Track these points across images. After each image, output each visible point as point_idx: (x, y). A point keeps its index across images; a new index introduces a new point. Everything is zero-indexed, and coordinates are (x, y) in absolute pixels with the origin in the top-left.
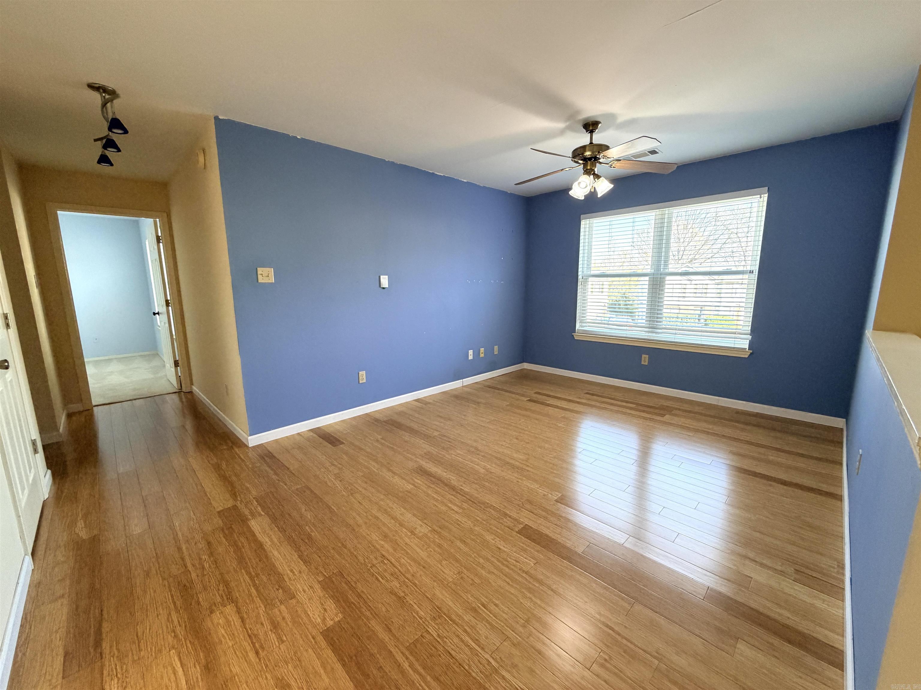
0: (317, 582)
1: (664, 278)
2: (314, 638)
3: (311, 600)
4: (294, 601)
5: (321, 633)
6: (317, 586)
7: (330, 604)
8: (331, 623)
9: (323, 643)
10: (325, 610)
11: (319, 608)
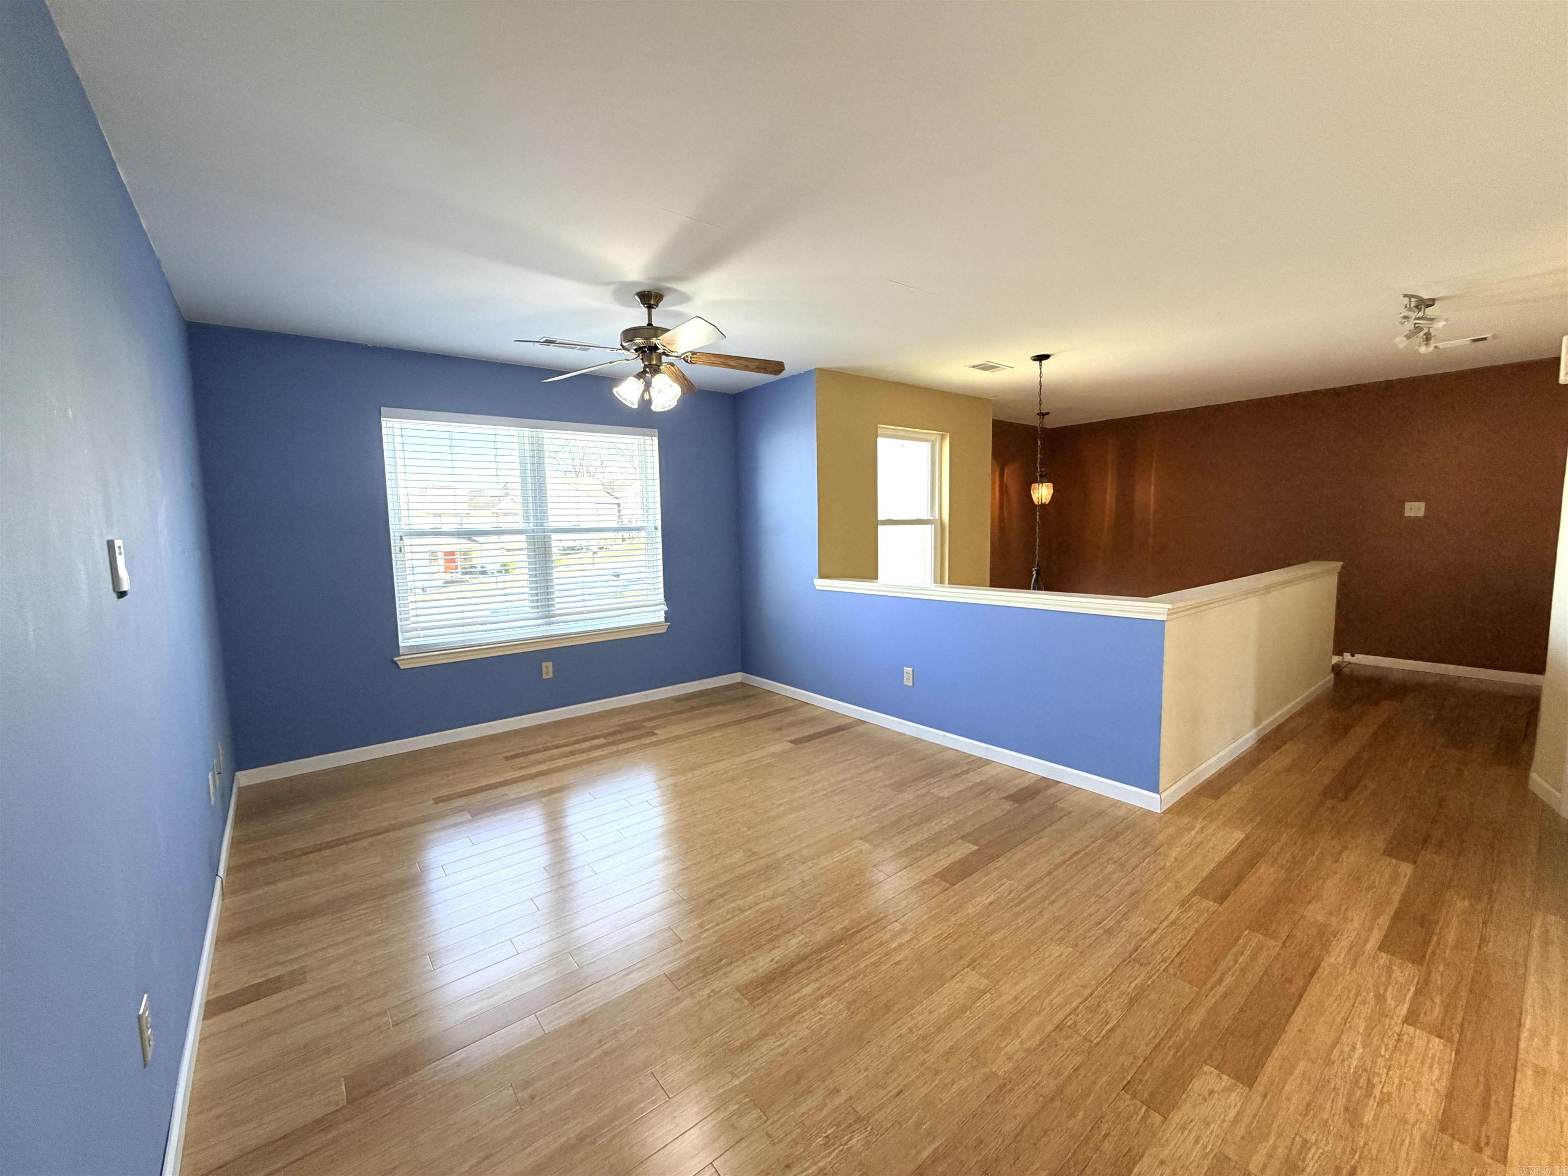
0: (1167, 1122)
1: (550, 537)
2: (1265, 1096)
3: (1208, 1119)
4: (1230, 1151)
5: (1251, 1087)
6: (1176, 1118)
7: (1198, 1086)
8: (1225, 1077)
9: (1263, 1080)
10: (1211, 1092)
11: (1213, 1103)
